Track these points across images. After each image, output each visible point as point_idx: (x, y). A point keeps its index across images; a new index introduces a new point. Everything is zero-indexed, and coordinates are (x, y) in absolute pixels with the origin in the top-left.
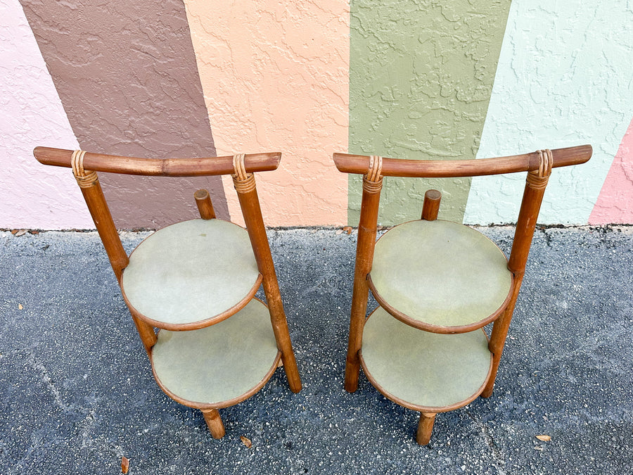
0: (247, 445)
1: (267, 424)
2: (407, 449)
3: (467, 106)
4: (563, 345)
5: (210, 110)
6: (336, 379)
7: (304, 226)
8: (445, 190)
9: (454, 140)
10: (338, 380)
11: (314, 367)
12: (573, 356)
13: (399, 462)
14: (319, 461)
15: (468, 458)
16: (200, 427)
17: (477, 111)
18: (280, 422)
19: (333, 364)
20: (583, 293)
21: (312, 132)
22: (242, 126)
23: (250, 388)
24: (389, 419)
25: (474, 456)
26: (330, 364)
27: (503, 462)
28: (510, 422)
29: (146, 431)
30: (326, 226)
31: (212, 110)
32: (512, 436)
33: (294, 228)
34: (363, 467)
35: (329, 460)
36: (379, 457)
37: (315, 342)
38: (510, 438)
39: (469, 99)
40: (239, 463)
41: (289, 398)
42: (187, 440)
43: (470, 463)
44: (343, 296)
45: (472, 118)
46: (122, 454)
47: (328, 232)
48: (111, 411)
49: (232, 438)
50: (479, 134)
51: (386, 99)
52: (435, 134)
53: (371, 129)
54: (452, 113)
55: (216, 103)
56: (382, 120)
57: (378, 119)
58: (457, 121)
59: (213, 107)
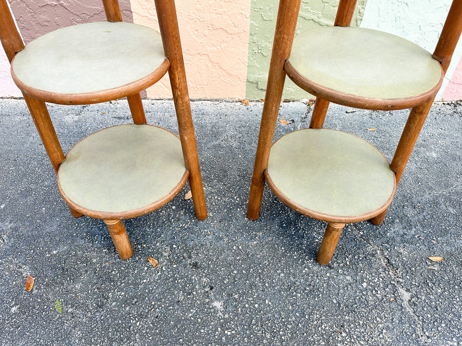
0: (154, 265)
1: (174, 246)
2: (309, 268)
4: (439, 184)
6: (239, 209)
7: (209, 98)
10: (241, 211)
11: (218, 200)
12: (450, 193)
13: (302, 280)
14: (224, 279)
15: (368, 277)
16: (108, 249)
18: (186, 245)
19: (235, 198)
20: (447, 147)
23: (156, 200)
24: (289, 242)
25: (373, 274)
26: (233, 198)
27: (401, 280)
28: (402, 245)
29: (55, 252)
30: (227, 99)
32: (406, 257)
33: (200, 100)
34: (267, 285)
35: (234, 278)
36: (282, 275)
37: (219, 181)
38: (404, 258)
40: (145, 281)
41: (196, 224)
42: (95, 261)
43: (370, 281)
44: (243, 148)
46: (28, 274)
47: (229, 104)
48: (23, 235)
49: (140, 259)
52: (326, 2)
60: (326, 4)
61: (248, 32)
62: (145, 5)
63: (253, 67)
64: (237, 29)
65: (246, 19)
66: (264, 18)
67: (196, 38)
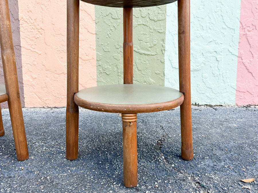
3: (155, 23)
8: (151, 78)
9: (152, 44)
17: (160, 26)
22: (37, 32)
31: (22, 22)
39: (155, 19)
45: (159, 31)
50: (163, 40)
51: (114, 18)
52: (141, 40)
53: (107, 37)
54: (148, 27)
55: (24, 18)
56: (113, 31)
57: (111, 30)
58: (151, 32)
59: (23, 20)
60: (141, 41)
61: (95, 59)
62: (30, 43)
63: (100, 82)
64: (88, 57)
65: (93, 51)
66: (105, 50)
67: (61, 63)
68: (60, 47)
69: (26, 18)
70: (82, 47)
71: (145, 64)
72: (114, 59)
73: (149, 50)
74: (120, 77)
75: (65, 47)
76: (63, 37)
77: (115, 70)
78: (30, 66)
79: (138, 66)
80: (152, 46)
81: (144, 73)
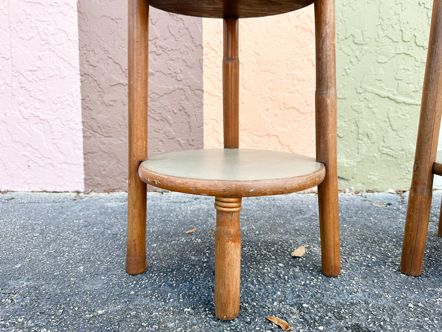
0: (283, 327)
1: (305, 305)
3: (425, 52)
5: (206, 50)
6: (383, 267)
9: (417, 86)
10: (387, 268)
16: (193, 309)
19: (369, 256)
21: (292, 74)
26: (366, 257)
29: (100, 312)
31: (207, 50)
39: (426, 44)
48: (46, 293)
49: (253, 319)
51: (357, 42)
52: (400, 80)
53: (344, 73)
54: (413, 58)
55: (212, 43)
56: (354, 63)
57: (351, 62)
58: (417, 66)
59: (209, 47)
64: (309, 108)
66: (338, 96)
67: (266, 118)
68: (265, 92)
69: (215, 44)
70: (302, 92)
71: (404, 119)
72: (353, 111)
73: (411, 97)
74: (360, 142)
75: (273, 91)
76: (272, 74)
77: (352, 130)
78: (216, 123)
79: (392, 123)
80: (418, 89)
81: (401, 135)
